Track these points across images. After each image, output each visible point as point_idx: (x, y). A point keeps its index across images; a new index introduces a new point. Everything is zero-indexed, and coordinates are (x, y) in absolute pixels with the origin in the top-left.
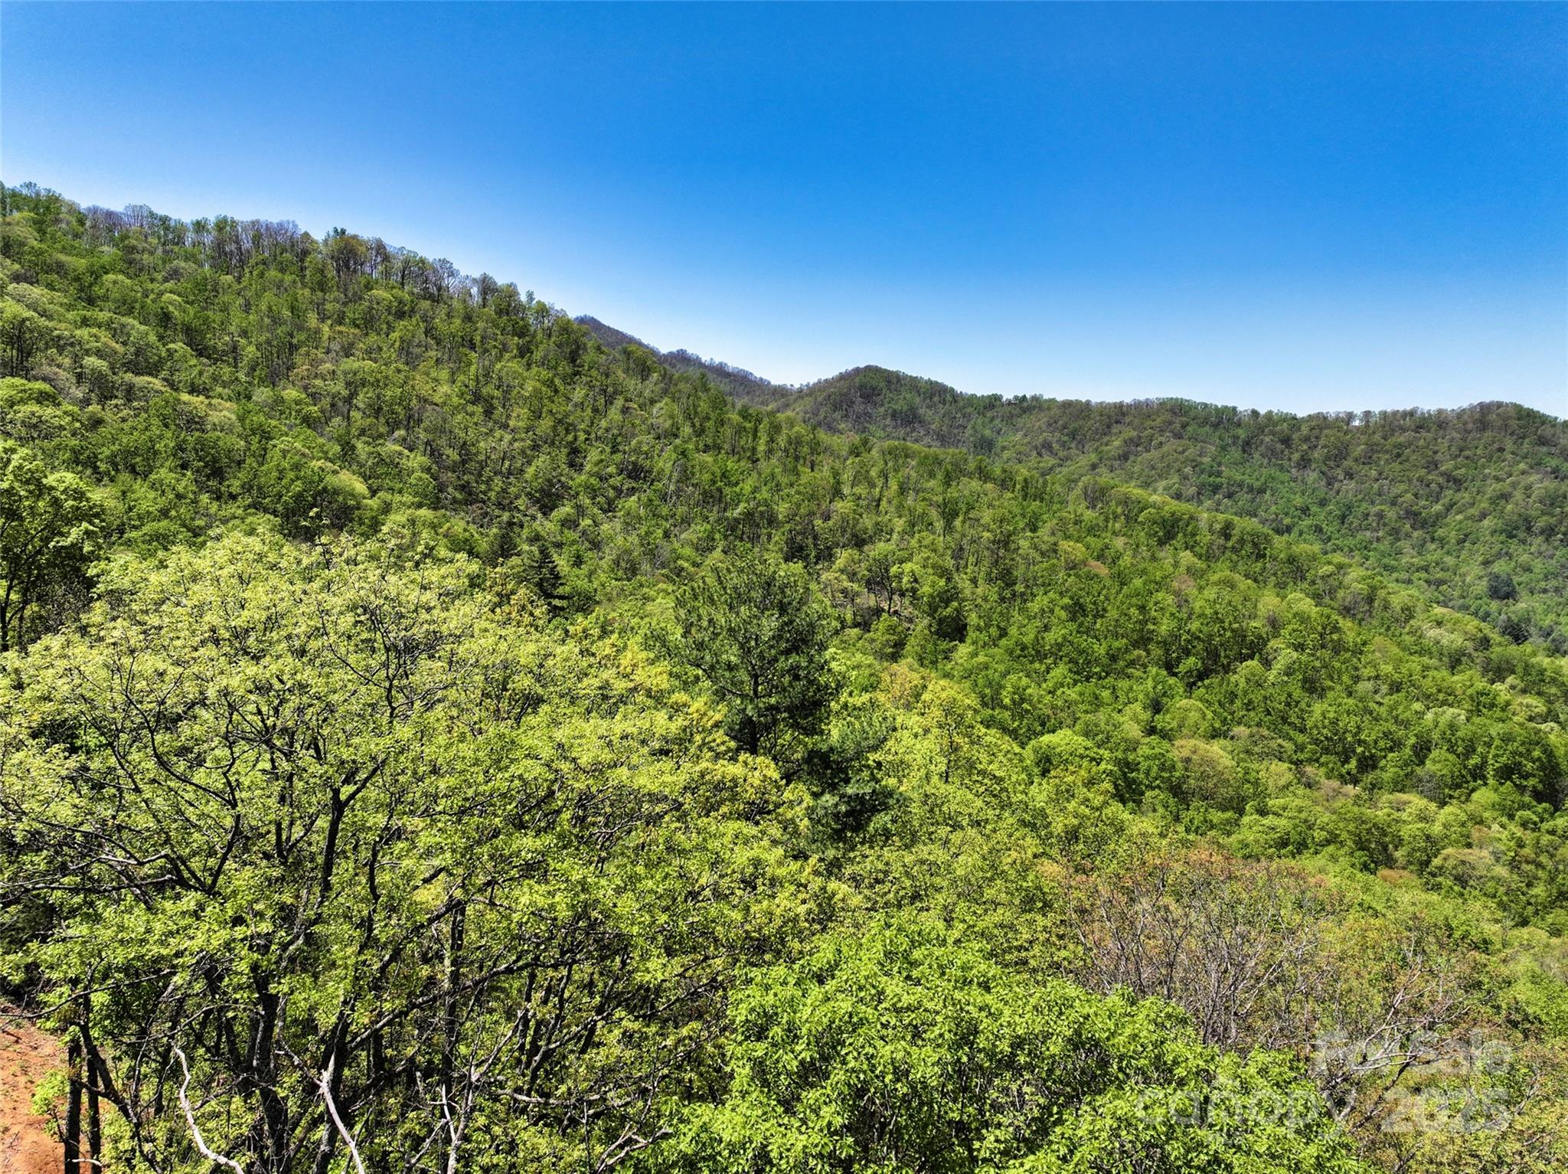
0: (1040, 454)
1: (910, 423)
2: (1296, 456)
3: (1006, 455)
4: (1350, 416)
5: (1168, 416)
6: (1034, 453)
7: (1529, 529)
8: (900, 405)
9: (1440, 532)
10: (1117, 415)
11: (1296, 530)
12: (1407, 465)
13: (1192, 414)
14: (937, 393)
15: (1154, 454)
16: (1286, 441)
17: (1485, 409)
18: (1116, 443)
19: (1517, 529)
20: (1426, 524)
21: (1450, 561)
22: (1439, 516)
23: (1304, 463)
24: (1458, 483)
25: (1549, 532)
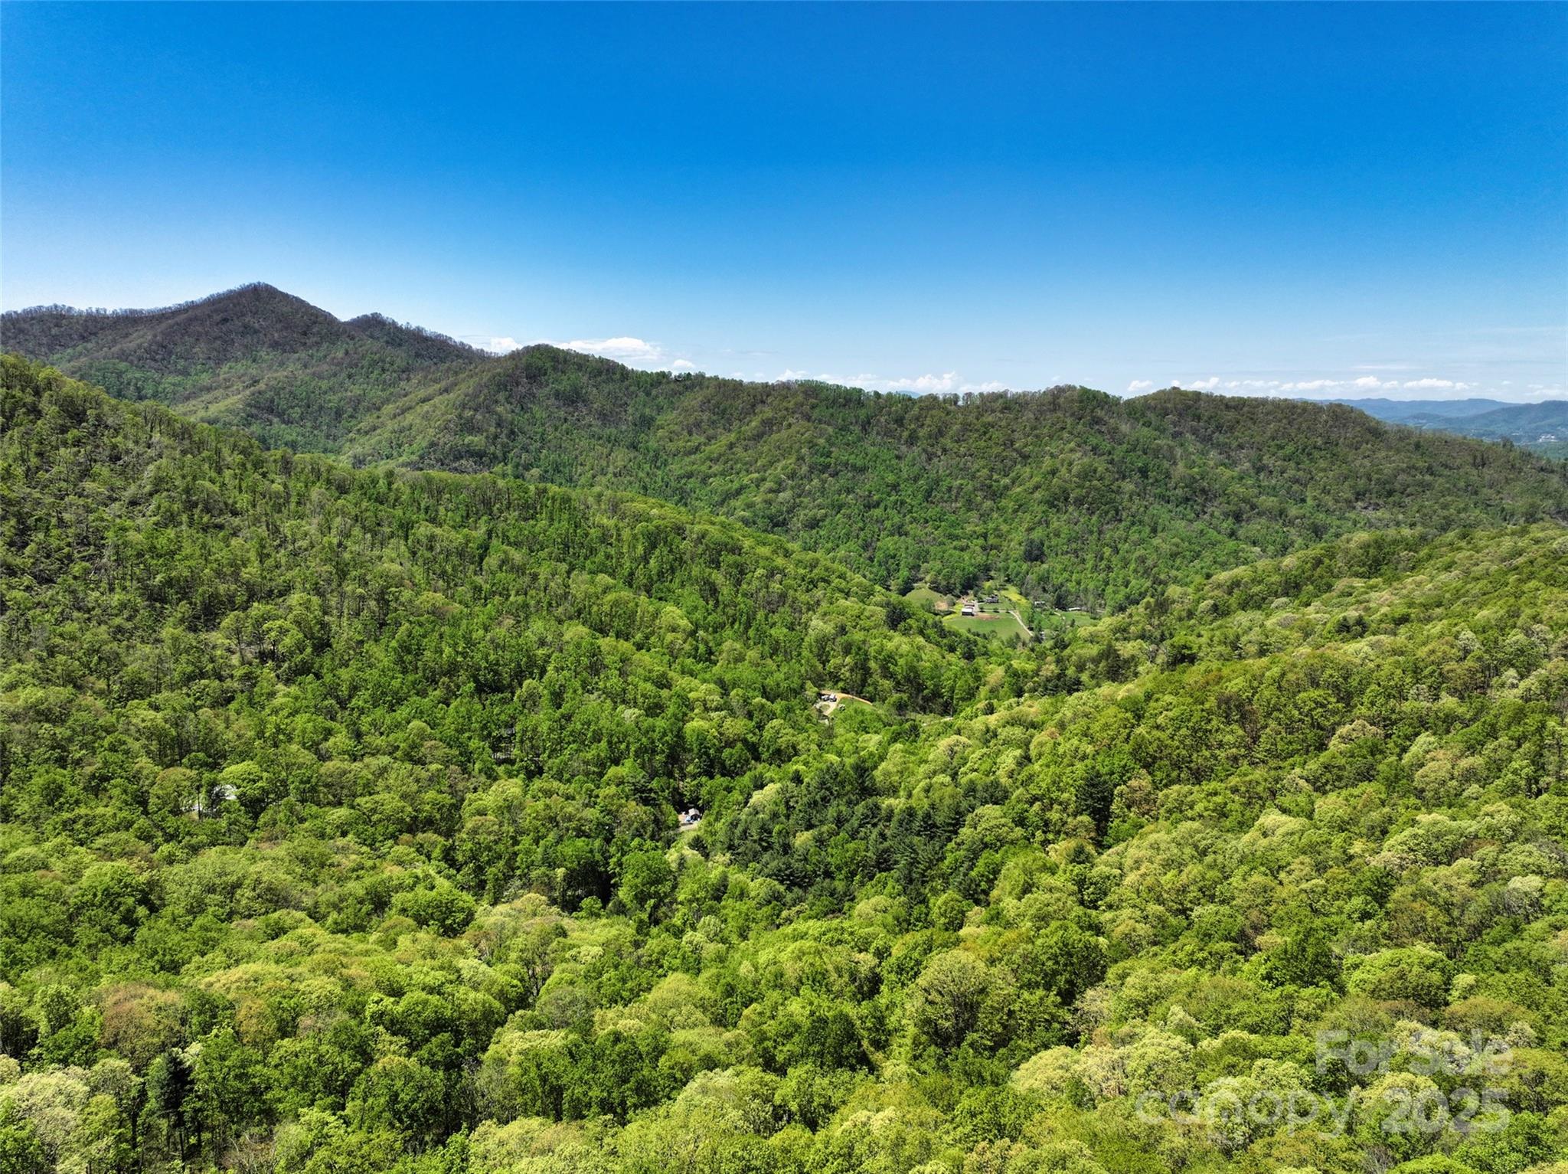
0: (690, 433)
1: (573, 402)
2: (906, 434)
3: (660, 433)
4: (956, 397)
5: (800, 398)
6: (685, 433)
7: (1066, 499)
8: (564, 385)
9: (1004, 502)
10: (762, 394)
11: (882, 505)
12: (991, 443)
13: (823, 396)
14: (607, 371)
15: (784, 434)
16: (900, 421)
17: (1059, 391)
18: (754, 424)
19: (1057, 501)
20: (995, 494)
21: (1004, 528)
22: (1007, 488)
23: (912, 440)
24: (1025, 457)
25: (1079, 502)
